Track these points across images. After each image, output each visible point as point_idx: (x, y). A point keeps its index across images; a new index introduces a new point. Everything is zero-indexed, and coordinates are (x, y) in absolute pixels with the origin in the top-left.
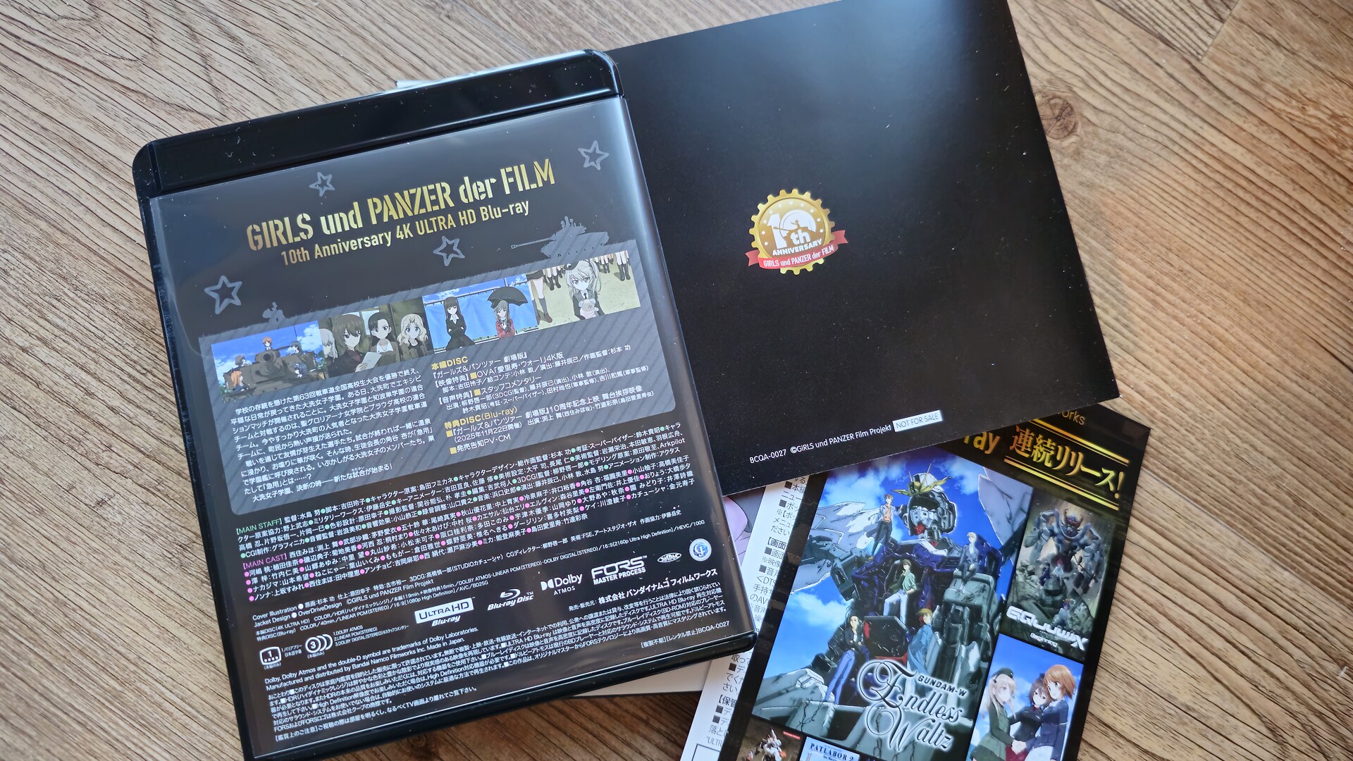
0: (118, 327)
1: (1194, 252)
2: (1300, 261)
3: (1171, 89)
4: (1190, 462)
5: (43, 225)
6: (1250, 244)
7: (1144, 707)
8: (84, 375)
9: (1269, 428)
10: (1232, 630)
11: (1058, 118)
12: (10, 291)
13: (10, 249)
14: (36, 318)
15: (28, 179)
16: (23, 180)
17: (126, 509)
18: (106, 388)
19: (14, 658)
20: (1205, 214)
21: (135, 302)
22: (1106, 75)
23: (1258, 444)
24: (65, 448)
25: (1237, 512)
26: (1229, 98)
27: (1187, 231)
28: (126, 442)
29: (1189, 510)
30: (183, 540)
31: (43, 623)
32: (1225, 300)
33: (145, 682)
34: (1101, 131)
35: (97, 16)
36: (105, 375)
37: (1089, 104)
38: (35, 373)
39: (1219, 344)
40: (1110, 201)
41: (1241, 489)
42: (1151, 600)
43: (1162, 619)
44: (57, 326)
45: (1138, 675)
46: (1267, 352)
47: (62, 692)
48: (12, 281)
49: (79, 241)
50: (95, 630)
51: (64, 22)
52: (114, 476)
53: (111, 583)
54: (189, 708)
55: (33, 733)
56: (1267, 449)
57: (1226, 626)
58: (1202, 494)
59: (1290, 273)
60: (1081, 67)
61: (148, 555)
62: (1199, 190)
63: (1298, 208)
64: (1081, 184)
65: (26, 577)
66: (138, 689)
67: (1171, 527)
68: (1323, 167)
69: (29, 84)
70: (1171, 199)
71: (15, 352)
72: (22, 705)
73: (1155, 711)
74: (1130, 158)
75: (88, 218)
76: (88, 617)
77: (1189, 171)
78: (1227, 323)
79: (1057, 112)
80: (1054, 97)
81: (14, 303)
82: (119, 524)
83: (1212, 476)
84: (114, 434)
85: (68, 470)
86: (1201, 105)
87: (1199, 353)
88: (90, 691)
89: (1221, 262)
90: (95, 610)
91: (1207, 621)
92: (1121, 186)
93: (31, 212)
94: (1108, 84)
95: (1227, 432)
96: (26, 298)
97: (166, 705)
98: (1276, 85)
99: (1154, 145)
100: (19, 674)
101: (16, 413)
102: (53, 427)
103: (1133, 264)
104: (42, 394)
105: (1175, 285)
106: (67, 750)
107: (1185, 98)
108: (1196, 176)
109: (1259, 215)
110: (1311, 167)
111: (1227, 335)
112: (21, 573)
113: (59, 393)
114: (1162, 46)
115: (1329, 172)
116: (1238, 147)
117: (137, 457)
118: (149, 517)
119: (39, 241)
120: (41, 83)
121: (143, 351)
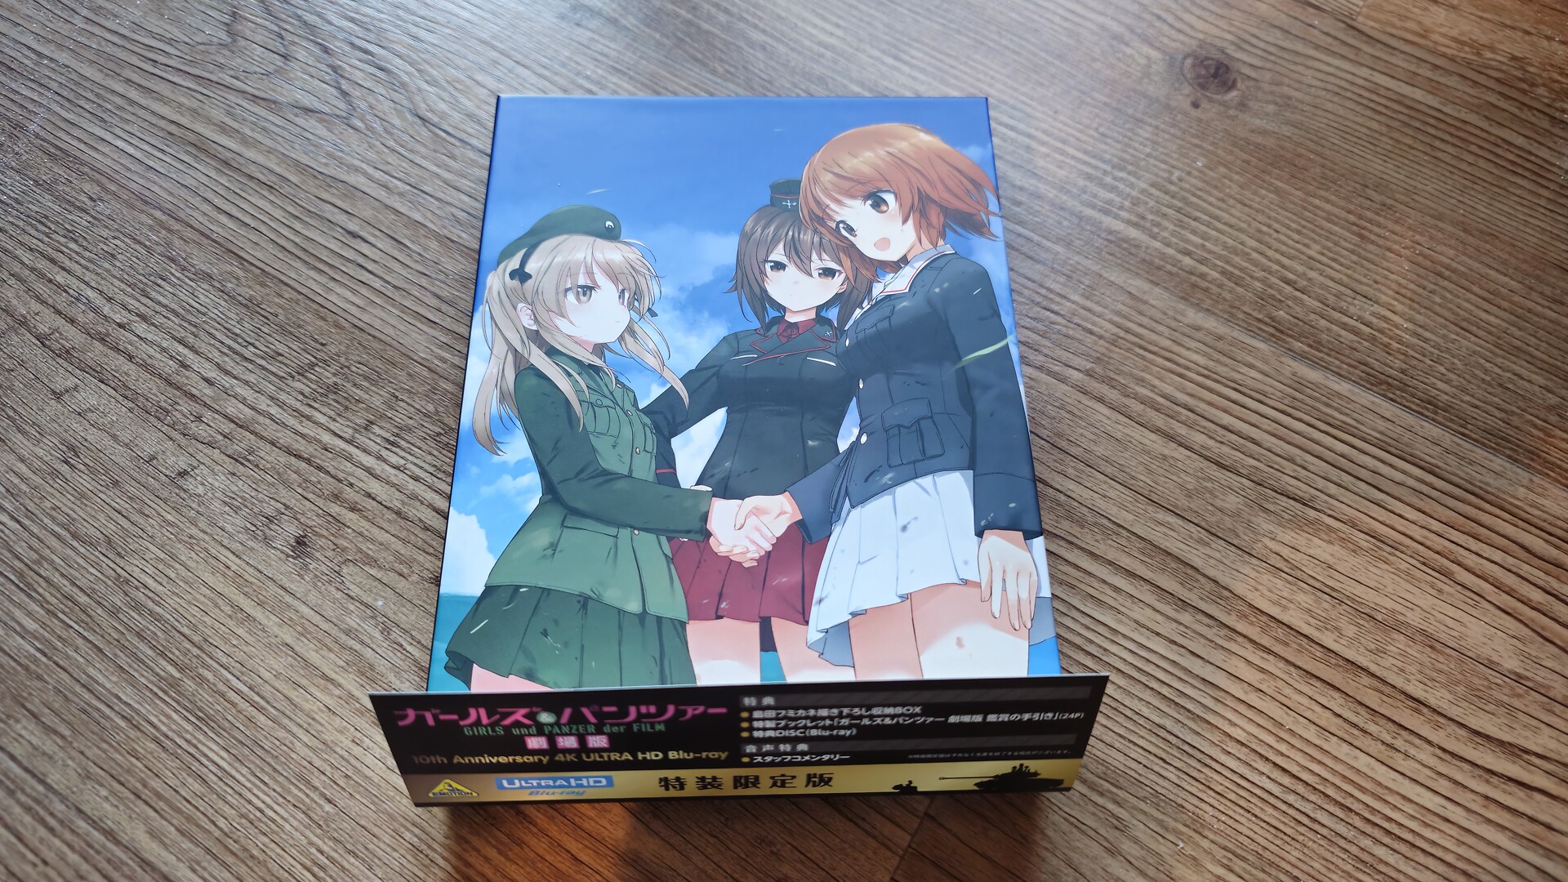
0: (223, 303)
1: (1394, 187)
2: (1518, 192)
3: (1331, 45)
4: (1446, 394)
5: (158, 214)
6: (1455, 177)
7: (1460, 677)
8: (181, 348)
9: (1531, 355)
10: (1550, 579)
11: (1215, 76)
12: (115, 273)
13: (121, 236)
14: (138, 296)
15: (147, 175)
16: (143, 177)
17: (210, 480)
18: (203, 360)
19: (59, 645)
20: (1397, 151)
21: (243, 280)
22: (1258, 38)
23: (1523, 372)
24: (152, 419)
25: (1518, 446)
26: (1394, 49)
27: (1382, 168)
28: (217, 412)
29: (1458, 445)
30: (269, 511)
31: (99, 603)
32: (1441, 230)
33: (208, 668)
34: (1263, 85)
35: (235, 41)
36: (203, 348)
37: (1244, 62)
38: (129, 347)
39: (1447, 273)
40: (1288, 145)
41: (1515, 421)
42: (1439, 548)
43: (1455, 568)
44: (159, 303)
45: (1443, 637)
46: (1506, 279)
47: (107, 680)
48: (118, 264)
49: (192, 227)
50: (158, 610)
51: (202, 47)
52: (200, 446)
53: (183, 558)
54: (257, 698)
55: (67, 733)
56: (1534, 377)
57: (1541, 575)
58: (1469, 426)
59: (1512, 203)
60: (1229, 32)
61: (229, 528)
62: (1384, 129)
63: (1499, 142)
64: (1253, 131)
65: (88, 554)
66: (200, 676)
67: (1440, 464)
68: (1516, 104)
69: (161, 98)
70: (1355, 139)
71: (111, 329)
72: (60, 699)
73: (1476, 681)
74: (1300, 106)
75: (205, 207)
76: (151, 595)
77: (1369, 113)
78: (1451, 252)
79: (1212, 71)
80: (1207, 59)
81: (117, 283)
82: (200, 496)
83: (1476, 407)
84: (205, 405)
85: (151, 441)
86: (1366, 56)
87: (1425, 283)
88: (143, 680)
89: (1428, 196)
90: (161, 588)
91: (1514, 569)
92: (1296, 131)
93: (146, 202)
94: (1262, 45)
95: (1483, 361)
96: (130, 279)
97: (232, 695)
98: (1444, 35)
99: (1324, 93)
100: (61, 663)
101: (103, 386)
102: (141, 399)
103: (1328, 201)
104: (133, 367)
105: (1381, 220)
106: (104, 751)
107: (1344, 51)
108: (1377, 117)
109: (1458, 150)
110: (1503, 104)
111: (1454, 265)
112: (82, 550)
113: (152, 366)
114: (1311, 10)
115: (1526, 109)
116: (1416, 89)
117: (227, 427)
118: (235, 489)
119: (151, 228)
120: (172, 96)
121: (246, 325)
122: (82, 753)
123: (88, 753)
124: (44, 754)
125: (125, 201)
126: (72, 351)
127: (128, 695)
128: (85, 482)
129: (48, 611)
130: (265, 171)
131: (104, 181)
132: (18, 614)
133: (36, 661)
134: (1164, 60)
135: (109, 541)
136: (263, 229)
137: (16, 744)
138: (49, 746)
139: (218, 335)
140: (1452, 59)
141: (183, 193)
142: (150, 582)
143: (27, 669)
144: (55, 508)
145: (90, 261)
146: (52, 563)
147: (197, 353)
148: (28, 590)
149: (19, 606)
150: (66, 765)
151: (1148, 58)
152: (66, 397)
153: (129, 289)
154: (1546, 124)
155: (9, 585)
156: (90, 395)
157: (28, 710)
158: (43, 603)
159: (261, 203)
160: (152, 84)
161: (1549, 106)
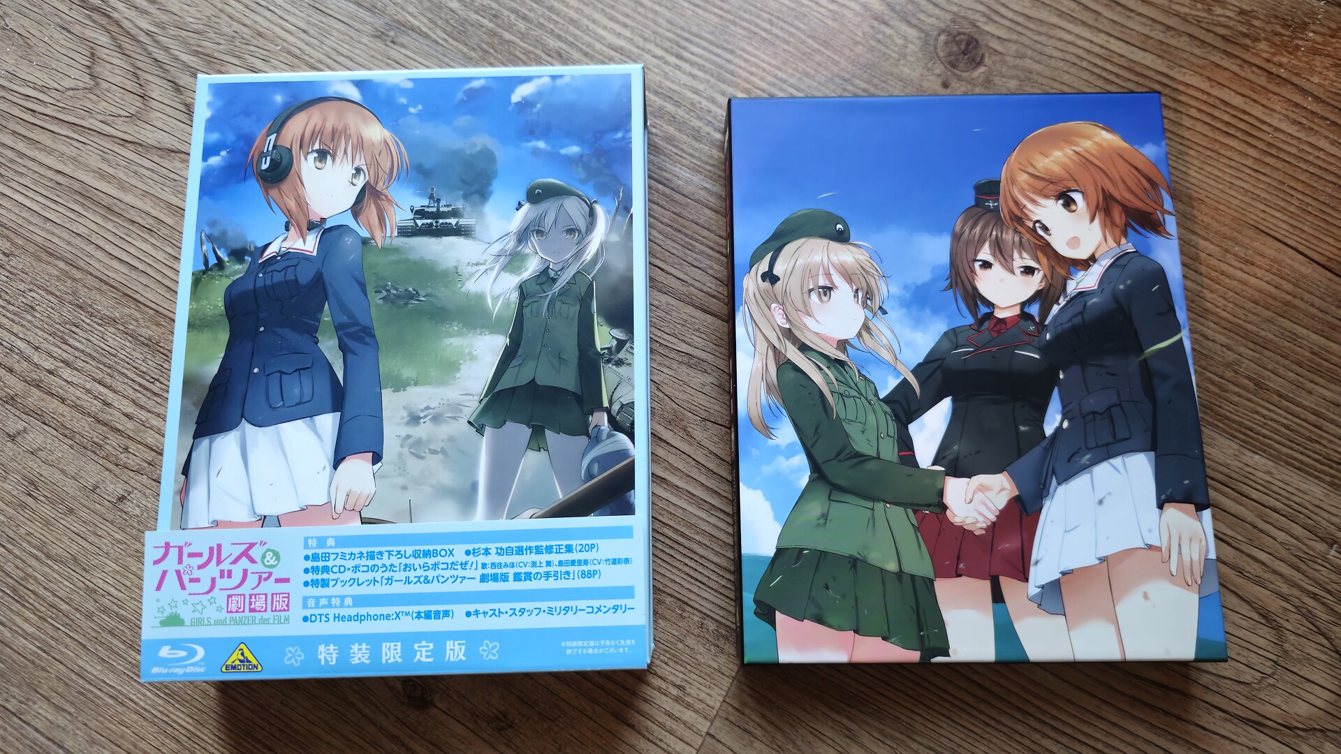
122: (86, 725)
123: (89, 724)
124: (59, 726)
125: (32, 254)
126: (15, 398)
127: (111, 679)
128: (47, 510)
129: (40, 617)
130: (143, 215)
131: (12, 236)
132: (18, 620)
133: (39, 656)
134: (920, 38)
135: (75, 559)
136: (149, 271)
137: (37, 720)
138: (61, 721)
139: (130, 374)
140: (1184, 18)
141: (78, 241)
142: (112, 590)
143: (33, 663)
144: (29, 534)
145: (14, 314)
146: (35, 579)
147: (114, 391)
148: (21, 601)
149: (18, 614)
150: (76, 734)
151: (905, 38)
152: (19, 439)
153: (51, 338)
154: (1263, 81)
155: (6, 598)
156: (37, 436)
157: (40, 694)
158: (35, 611)
159: (145, 246)
160: (36, 135)
161: (1268, 61)
